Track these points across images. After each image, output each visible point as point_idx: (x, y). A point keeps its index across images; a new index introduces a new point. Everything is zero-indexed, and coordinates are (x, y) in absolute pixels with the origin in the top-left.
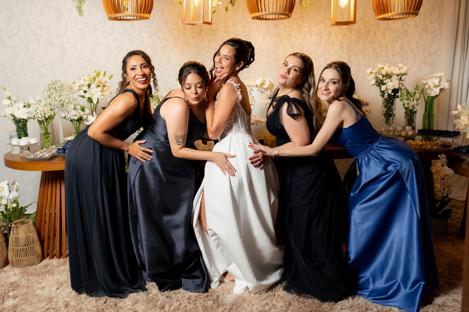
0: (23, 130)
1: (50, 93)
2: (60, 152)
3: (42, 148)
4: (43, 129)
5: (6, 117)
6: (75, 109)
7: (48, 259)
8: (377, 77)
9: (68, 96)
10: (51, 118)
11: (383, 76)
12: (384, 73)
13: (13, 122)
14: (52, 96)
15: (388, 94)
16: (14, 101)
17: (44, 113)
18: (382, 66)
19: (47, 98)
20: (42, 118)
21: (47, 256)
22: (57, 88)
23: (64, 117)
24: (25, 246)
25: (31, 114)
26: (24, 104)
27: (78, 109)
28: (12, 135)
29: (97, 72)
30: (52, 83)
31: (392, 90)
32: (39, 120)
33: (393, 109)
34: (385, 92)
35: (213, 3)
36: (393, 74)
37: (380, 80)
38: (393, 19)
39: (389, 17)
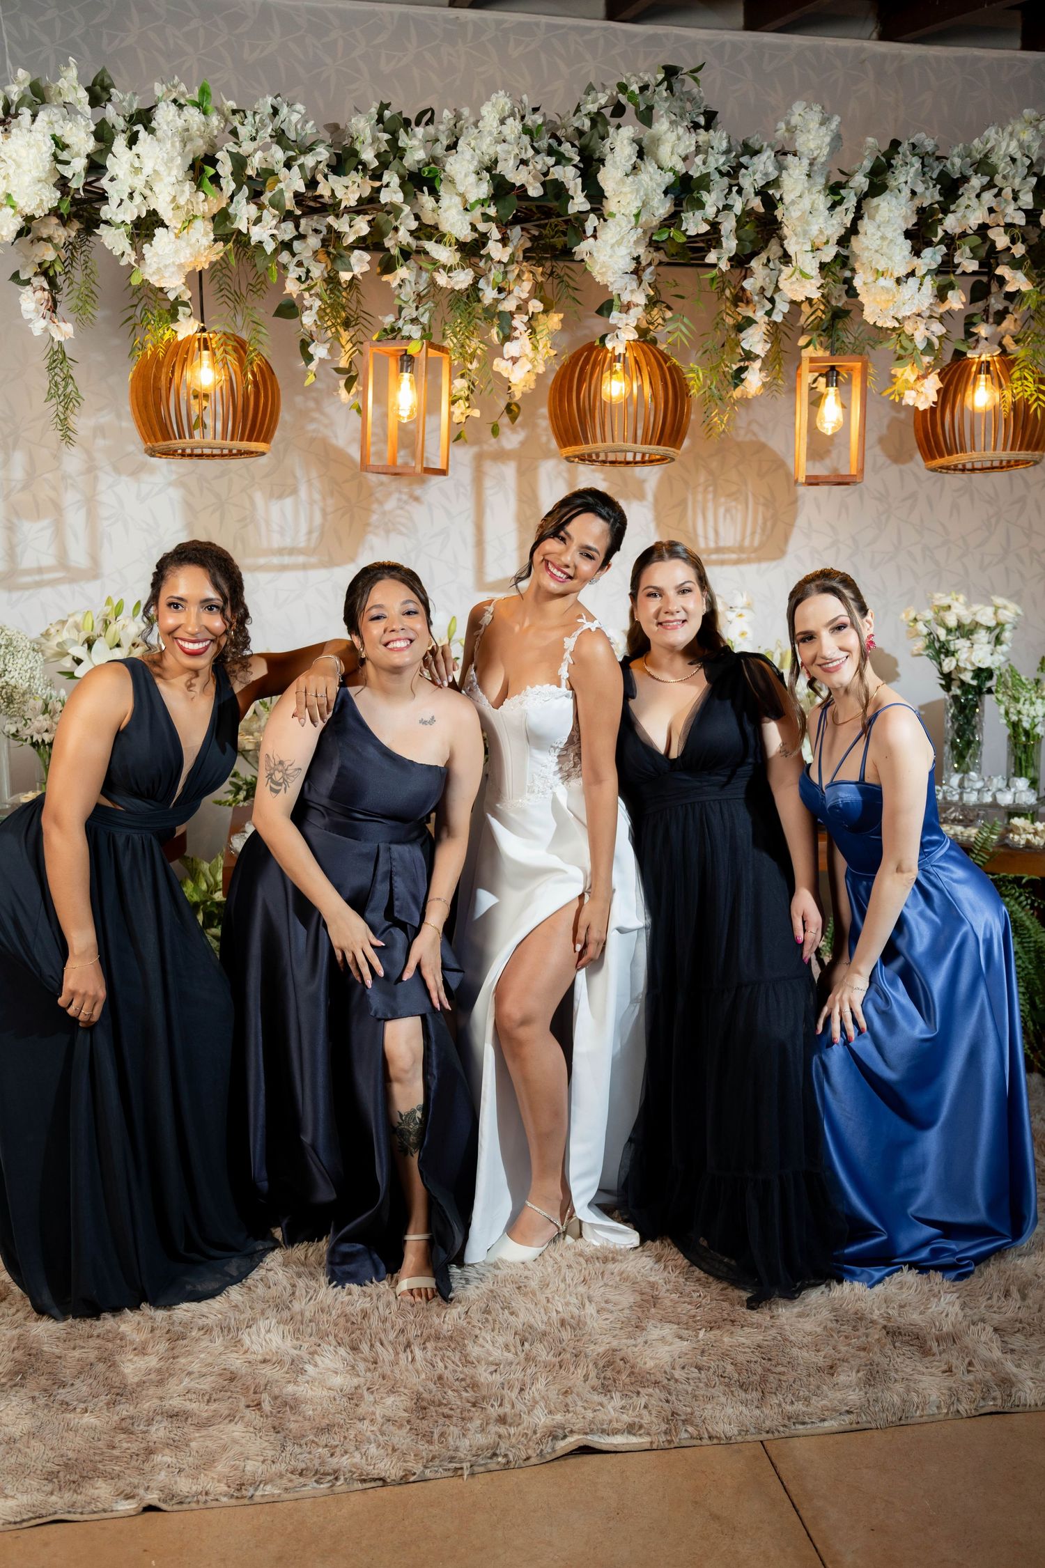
6: (46, 710)
8: (930, 633)
9: (26, 671)
11: (949, 631)
12: (952, 623)
15: (963, 684)
18: (946, 601)
23: (13, 735)
27: (55, 712)
29: (115, 603)
31: (973, 671)
33: (975, 727)
34: (953, 676)
35: (453, 413)
36: (976, 626)
37: (939, 640)
38: (973, 470)
39: (964, 465)
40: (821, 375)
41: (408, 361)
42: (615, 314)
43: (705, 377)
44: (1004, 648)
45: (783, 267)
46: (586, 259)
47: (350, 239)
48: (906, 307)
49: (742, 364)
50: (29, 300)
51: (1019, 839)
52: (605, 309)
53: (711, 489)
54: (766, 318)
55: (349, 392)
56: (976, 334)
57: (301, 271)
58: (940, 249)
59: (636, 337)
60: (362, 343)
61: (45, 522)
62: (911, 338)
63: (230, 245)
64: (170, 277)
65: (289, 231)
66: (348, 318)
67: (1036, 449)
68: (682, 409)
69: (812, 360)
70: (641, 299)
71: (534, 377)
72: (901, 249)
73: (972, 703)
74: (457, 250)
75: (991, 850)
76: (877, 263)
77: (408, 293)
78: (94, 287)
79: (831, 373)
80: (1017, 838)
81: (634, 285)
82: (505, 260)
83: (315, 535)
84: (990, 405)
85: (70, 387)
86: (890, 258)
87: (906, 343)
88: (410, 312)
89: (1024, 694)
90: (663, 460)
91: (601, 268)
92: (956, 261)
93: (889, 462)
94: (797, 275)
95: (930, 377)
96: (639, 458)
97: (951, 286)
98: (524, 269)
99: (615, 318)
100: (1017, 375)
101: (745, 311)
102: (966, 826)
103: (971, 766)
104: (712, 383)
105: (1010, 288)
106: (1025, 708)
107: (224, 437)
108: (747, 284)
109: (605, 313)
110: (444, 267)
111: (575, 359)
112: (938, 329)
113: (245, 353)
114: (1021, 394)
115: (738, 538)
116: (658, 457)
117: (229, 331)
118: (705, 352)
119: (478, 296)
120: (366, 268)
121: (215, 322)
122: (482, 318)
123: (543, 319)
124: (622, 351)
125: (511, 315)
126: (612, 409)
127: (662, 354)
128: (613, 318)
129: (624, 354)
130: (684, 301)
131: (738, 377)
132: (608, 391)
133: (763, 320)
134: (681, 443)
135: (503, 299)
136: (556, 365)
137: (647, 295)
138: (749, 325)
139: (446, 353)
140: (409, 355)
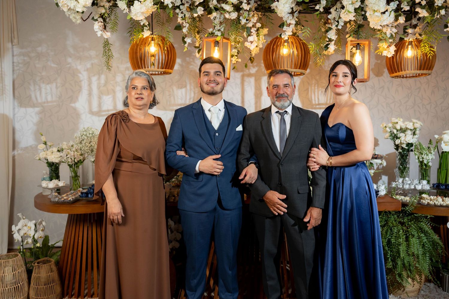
0: (55, 172)
1: (81, 139)
2: (83, 195)
3: (71, 190)
4: (72, 173)
5: (41, 160)
7: (67, 297)
8: (391, 131)
10: (81, 162)
11: (397, 131)
12: (398, 128)
13: (46, 165)
14: (83, 142)
15: (402, 148)
16: (49, 146)
17: (74, 158)
18: (396, 121)
19: (78, 144)
20: (72, 162)
21: (67, 296)
22: (88, 135)
23: (93, 162)
24: (45, 285)
25: (63, 158)
26: (59, 149)
28: (44, 177)
30: (84, 130)
31: (406, 144)
32: (69, 163)
33: (407, 162)
34: (399, 145)
35: (232, 60)
36: (407, 129)
37: (394, 134)
38: (406, 77)
39: (403, 76)
40: (354, 47)
41: (217, 43)
42: (285, 27)
43: (315, 48)
44: (416, 136)
45: (342, 10)
46: (275, 9)
47: (197, 3)
48: (385, 21)
49: (328, 43)
50: (96, 25)
51: (425, 202)
52: (282, 25)
53: (316, 85)
54: (336, 28)
55: (199, 54)
56: (407, 32)
57: (183, 15)
58: (396, 3)
59: (291, 34)
60: (202, 38)
61: (110, 96)
62: (385, 34)
63: (159, 5)
64: (139, 16)
65: (179, 3)
66: (199, 31)
67: (429, 70)
68: (307, 57)
69: (351, 41)
70: (293, 22)
71: (259, 49)
72: (383, 3)
73: (406, 154)
74: (232, 7)
75: (415, 206)
76: (374, 8)
77: (217, 21)
78: (117, 21)
79: (358, 45)
80: (424, 201)
81: (291, 18)
82: (248, 9)
83: (192, 100)
84: (413, 55)
85: (110, 53)
86: (379, 6)
87: (383, 35)
88: (217, 27)
89: (424, 152)
90: (301, 74)
91: (280, 12)
92: (402, 7)
93: (375, 76)
94: (347, 12)
95: (392, 46)
97: (400, 15)
98: (255, 13)
99: (285, 28)
100: (422, 45)
101: (329, 26)
102: (405, 196)
103: (406, 176)
104: (317, 49)
105: (420, 16)
106: (425, 157)
107: (158, 68)
108: (330, 17)
109: (282, 27)
110: (228, 12)
111: (271, 42)
112: (395, 30)
113: (165, 41)
114: (424, 51)
115: (325, 101)
116: (299, 73)
117: (160, 34)
118: (315, 39)
119: (240, 22)
120: (202, 12)
121: (155, 32)
122: (241, 29)
123: (261, 30)
124: (287, 39)
125: (251, 28)
126: (284, 58)
127: (301, 40)
128: (284, 28)
129: (288, 40)
130: (309, 22)
131: (327, 47)
132: (282, 52)
133: (335, 28)
134: (307, 69)
135: (248, 23)
136: (266, 44)
137: (296, 21)
138: (330, 30)
139: (229, 40)
140: (217, 41)
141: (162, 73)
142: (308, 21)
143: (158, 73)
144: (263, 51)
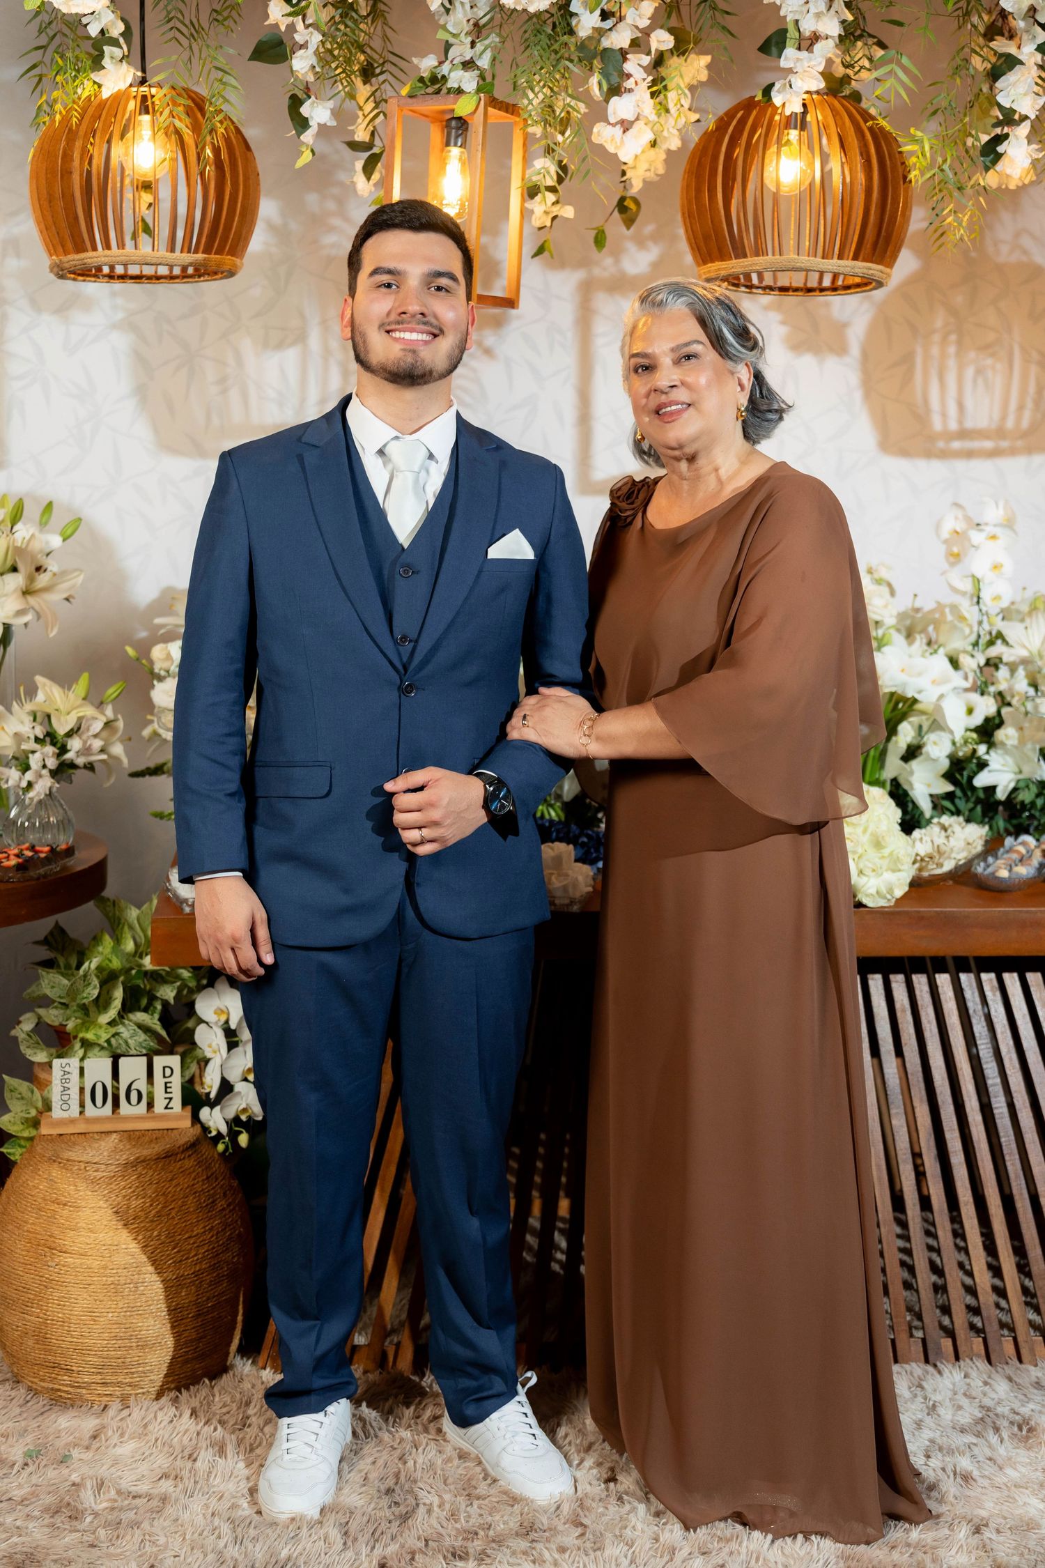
29: (12, 504)
35: (532, 212)
41: (458, 128)
42: (790, 51)
43: (934, 153)
49: (998, 131)
52: (774, 43)
54: (1037, 58)
55: (369, 179)
59: (821, 84)
60: (386, 101)
66: (370, 65)
70: (832, 28)
71: (663, 157)
77: (458, 21)
81: (822, 5)
88: (461, 51)
90: (866, 284)
96: (827, 282)
99: (790, 56)
101: (1001, 45)
104: (945, 161)
107: (171, 247)
109: (774, 50)
111: (722, 124)
113: (204, 116)
116: (858, 280)
119: (568, 23)
121: (157, 68)
122: (576, 60)
123: (674, 62)
124: (798, 109)
125: (623, 54)
126: (783, 207)
127: (866, 116)
128: (786, 59)
129: (805, 113)
130: (904, 30)
131: (991, 152)
132: (774, 175)
133: (1032, 61)
134: (894, 257)
135: (610, 29)
136: (695, 138)
137: (843, 22)
138: (1011, 68)
139: (519, 115)
140: (460, 118)
141: (190, 271)
142: (900, 24)
143: (171, 270)
144: (682, 165)
